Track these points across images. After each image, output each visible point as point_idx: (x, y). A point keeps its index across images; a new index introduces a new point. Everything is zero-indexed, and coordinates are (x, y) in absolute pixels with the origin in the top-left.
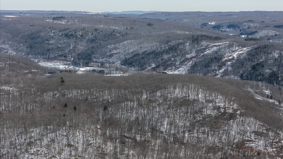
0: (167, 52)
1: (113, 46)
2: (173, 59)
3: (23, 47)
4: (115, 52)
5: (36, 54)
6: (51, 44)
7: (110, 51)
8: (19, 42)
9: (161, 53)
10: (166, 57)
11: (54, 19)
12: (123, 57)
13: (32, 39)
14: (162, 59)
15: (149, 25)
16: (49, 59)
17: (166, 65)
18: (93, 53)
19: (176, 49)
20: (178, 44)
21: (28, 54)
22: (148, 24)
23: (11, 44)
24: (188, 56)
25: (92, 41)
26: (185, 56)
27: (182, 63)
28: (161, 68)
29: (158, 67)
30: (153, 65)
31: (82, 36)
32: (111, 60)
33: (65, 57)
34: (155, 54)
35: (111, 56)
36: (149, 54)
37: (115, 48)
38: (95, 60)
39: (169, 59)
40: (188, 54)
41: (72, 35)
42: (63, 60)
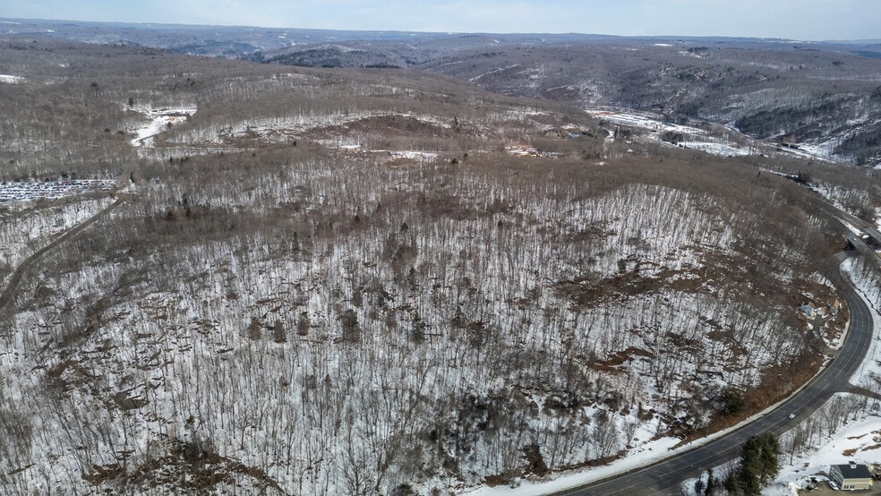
0: (815, 112)
1: (736, 95)
2: (820, 125)
3: (615, 89)
4: (734, 105)
5: (627, 101)
6: (653, 88)
7: (728, 104)
8: (614, 82)
9: (804, 114)
10: (809, 120)
11: (691, 50)
12: (741, 114)
13: (632, 78)
14: (800, 124)
15: (836, 64)
16: (638, 109)
17: (804, 135)
18: (702, 104)
19: (832, 108)
20: (842, 101)
21: (618, 99)
22: (834, 63)
23: (601, 84)
24: (851, 122)
25: (715, 86)
26: (845, 120)
27: (833, 134)
28: (793, 139)
29: (788, 135)
30: (783, 133)
31: (703, 78)
32: (723, 118)
33: (662, 107)
34: (794, 114)
35: (726, 111)
36: (782, 113)
37: (738, 100)
38: (701, 115)
39: (814, 125)
40: (851, 119)
41: (688, 76)
42: (656, 112)
